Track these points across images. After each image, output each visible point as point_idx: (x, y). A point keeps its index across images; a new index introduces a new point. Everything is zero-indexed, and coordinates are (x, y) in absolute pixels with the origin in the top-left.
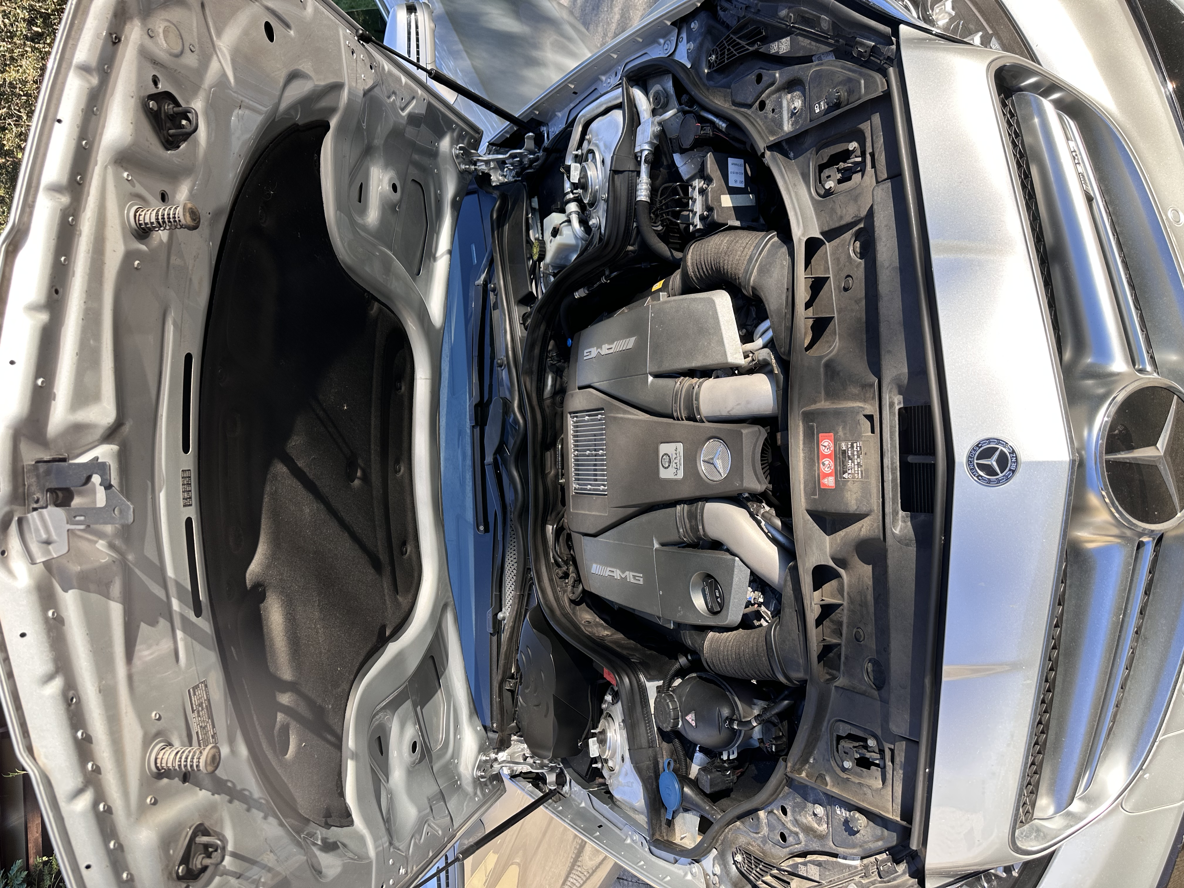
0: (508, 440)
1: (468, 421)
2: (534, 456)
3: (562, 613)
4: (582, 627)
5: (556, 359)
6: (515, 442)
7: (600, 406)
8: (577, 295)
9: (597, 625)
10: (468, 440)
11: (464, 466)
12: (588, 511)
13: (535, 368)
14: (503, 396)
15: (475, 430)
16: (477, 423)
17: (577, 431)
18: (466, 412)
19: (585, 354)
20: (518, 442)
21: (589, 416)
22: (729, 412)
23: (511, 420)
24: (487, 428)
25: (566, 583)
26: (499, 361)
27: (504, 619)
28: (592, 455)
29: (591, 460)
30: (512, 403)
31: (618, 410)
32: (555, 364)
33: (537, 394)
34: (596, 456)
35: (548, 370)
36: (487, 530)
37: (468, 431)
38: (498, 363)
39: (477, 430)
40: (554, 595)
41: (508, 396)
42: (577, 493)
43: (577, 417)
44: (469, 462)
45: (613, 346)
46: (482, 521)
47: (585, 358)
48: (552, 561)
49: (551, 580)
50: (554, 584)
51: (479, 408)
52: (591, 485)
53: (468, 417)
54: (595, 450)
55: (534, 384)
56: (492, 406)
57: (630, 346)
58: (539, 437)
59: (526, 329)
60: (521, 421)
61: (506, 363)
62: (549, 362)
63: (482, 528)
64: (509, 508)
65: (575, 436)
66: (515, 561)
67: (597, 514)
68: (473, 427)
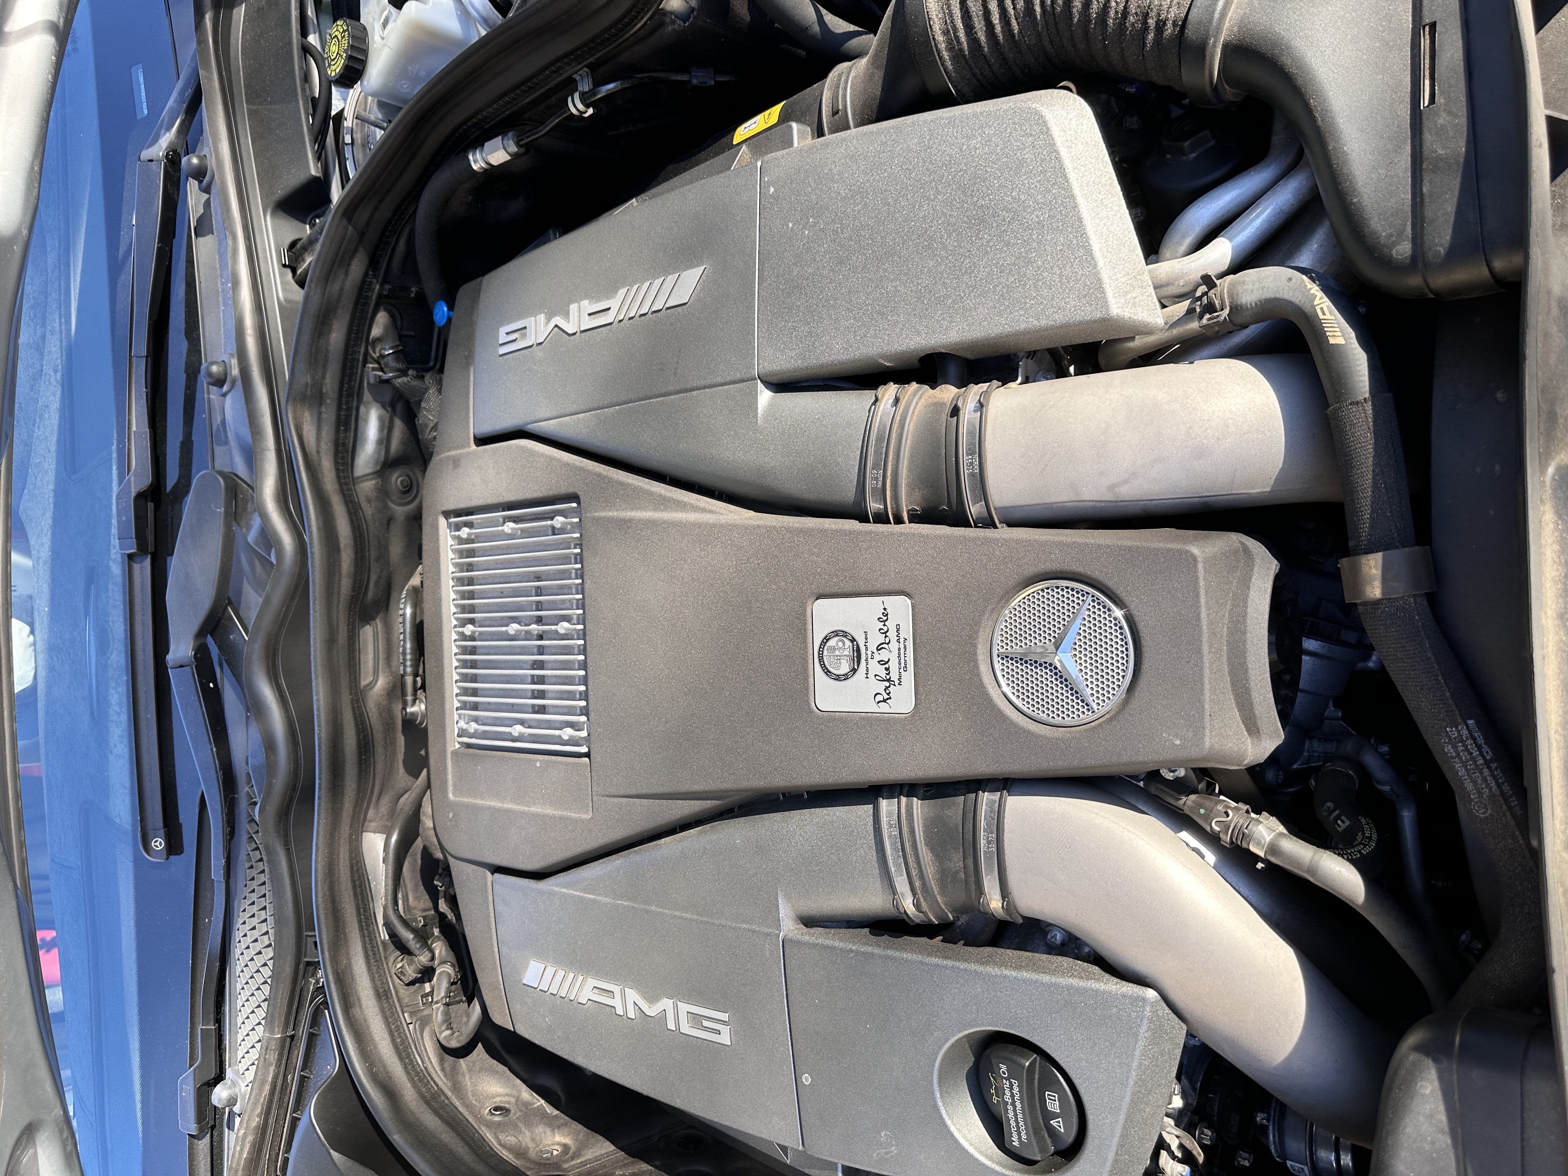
0: (239, 593)
1: (115, 542)
2: (331, 640)
3: (422, 1096)
4: (489, 1136)
5: (393, 364)
6: (267, 601)
7: (564, 490)
8: (477, 161)
9: (529, 1115)
10: (115, 596)
11: (102, 667)
12: (514, 800)
13: (330, 383)
14: (227, 469)
15: (136, 567)
16: (142, 548)
17: (470, 567)
18: (110, 516)
19: (503, 339)
20: (277, 599)
21: (516, 520)
22: (1112, 487)
23: (251, 537)
24: (175, 564)
25: (426, 995)
26: (214, 369)
27: (232, 1101)
28: (528, 636)
29: (524, 651)
30: (254, 487)
31: (635, 498)
32: (387, 381)
33: (336, 463)
34: (540, 637)
35: (367, 396)
36: (174, 846)
37: (116, 569)
38: (210, 374)
39: (144, 569)
40: (393, 1040)
41: (241, 469)
42: (469, 746)
43: (470, 525)
44: (118, 657)
45: (614, 303)
46: (160, 823)
47: (502, 350)
48: (384, 935)
49: (382, 995)
50: (392, 1007)
51: (151, 505)
52: (522, 722)
53: (114, 531)
54: (539, 620)
55: (327, 433)
56: (190, 498)
57: (682, 296)
58: (345, 584)
59: (301, 284)
60: (286, 538)
61: (235, 372)
62: (372, 372)
63: (158, 844)
64: (243, 789)
65: (460, 581)
66: (266, 940)
67: (550, 811)
68: (131, 557)
